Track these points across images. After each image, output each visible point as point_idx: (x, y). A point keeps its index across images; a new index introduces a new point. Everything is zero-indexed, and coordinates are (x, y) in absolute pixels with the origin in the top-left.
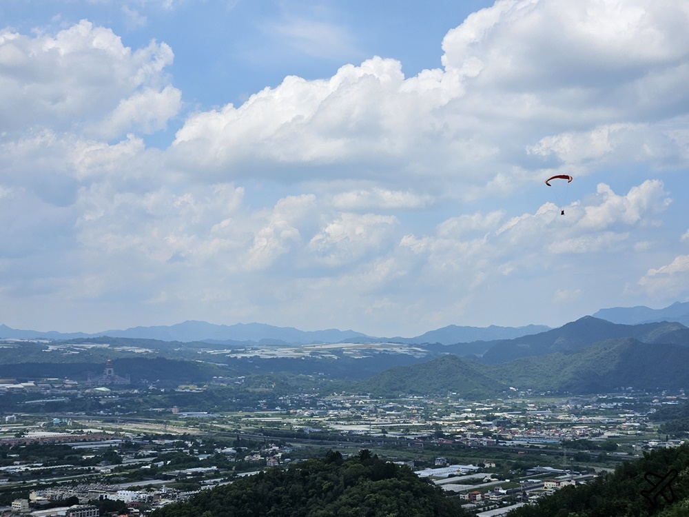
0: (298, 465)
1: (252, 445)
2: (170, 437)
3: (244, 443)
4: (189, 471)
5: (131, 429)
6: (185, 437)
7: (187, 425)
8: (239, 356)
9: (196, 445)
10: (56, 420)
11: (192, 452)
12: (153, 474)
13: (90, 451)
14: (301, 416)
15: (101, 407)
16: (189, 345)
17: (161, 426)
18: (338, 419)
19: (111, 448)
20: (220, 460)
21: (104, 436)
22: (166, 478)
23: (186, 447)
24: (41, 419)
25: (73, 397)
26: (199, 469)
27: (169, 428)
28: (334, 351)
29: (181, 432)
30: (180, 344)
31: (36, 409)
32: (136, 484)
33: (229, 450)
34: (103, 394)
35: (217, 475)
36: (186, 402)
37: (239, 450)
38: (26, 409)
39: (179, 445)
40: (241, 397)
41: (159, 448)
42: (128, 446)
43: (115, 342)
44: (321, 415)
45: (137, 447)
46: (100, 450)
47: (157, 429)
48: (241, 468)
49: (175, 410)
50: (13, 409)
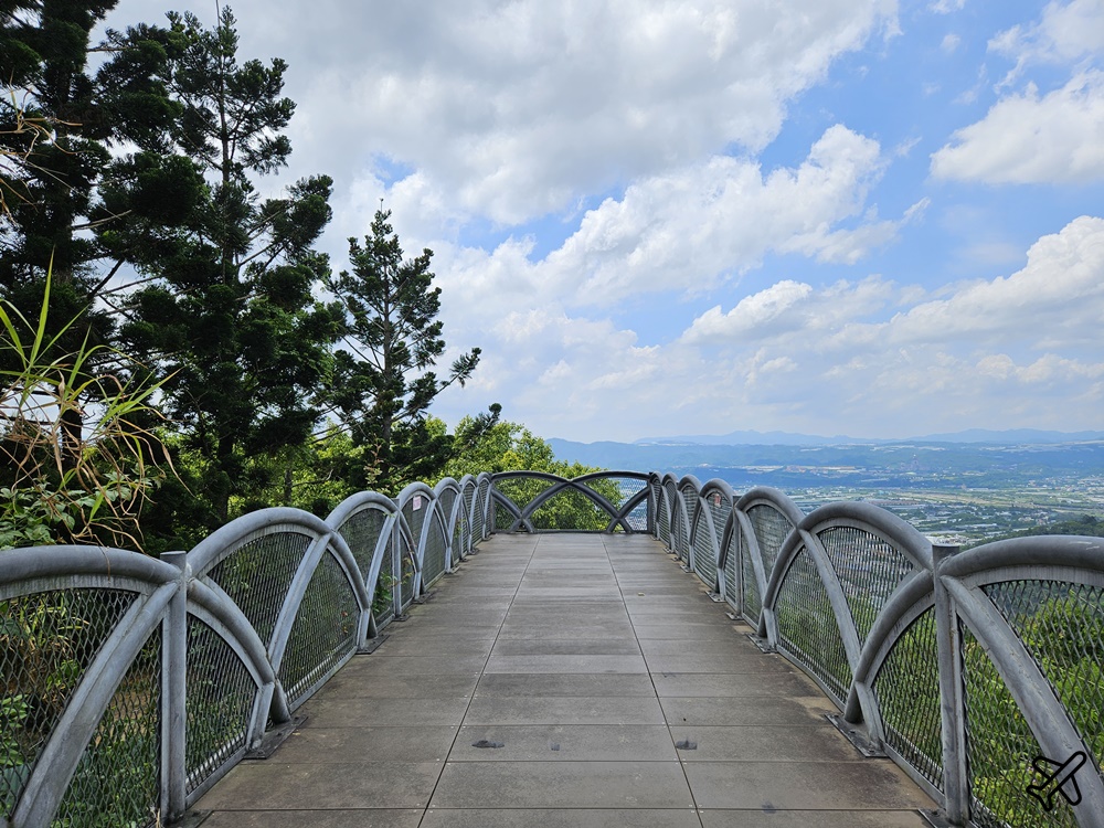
0: (1060, 525)
1: (1024, 510)
2: (961, 504)
3: (1018, 509)
4: (976, 526)
5: (934, 498)
6: (971, 504)
7: (973, 496)
8: (1012, 451)
9: (980, 509)
10: (881, 492)
11: (977, 514)
12: (948, 526)
13: (904, 511)
14: (1064, 491)
15: (911, 484)
16: (971, 444)
17: (954, 497)
18: (1096, 494)
19: (918, 510)
20: (1000, 520)
21: (913, 502)
22: (958, 530)
23: (973, 510)
24: (872, 491)
25: (892, 478)
26: (983, 525)
27: (960, 498)
28: (1090, 446)
29: (969, 501)
30: (966, 444)
31: (868, 485)
32: (936, 533)
33: (1006, 513)
34: (912, 476)
35: (996, 529)
36: (972, 482)
37: (1014, 514)
38: (861, 485)
39: (967, 509)
40: (1015, 479)
41: (953, 511)
42: (930, 509)
43: (918, 444)
44: (1081, 491)
45: (937, 509)
46: (911, 511)
47: (951, 499)
48: (1015, 526)
49: (963, 487)
50: (853, 485)
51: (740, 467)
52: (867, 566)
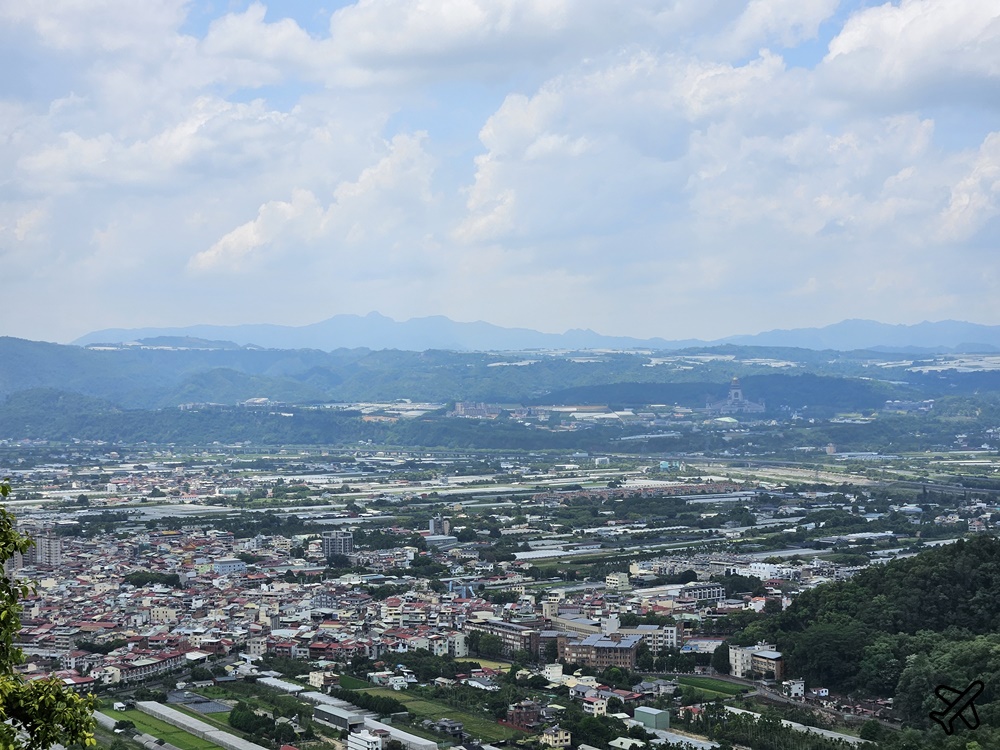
1: (946, 501)
2: (823, 488)
3: (932, 497)
4: (853, 537)
5: (772, 477)
6: (845, 488)
7: (848, 471)
8: (926, 370)
9: (862, 500)
10: (664, 464)
11: (855, 510)
12: (799, 540)
13: (710, 508)
15: (726, 445)
16: (849, 354)
17: (811, 473)
19: (740, 504)
20: (898, 523)
21: (728, 486)
22: (818, 546)
23: (847, 502)
24: (643, 462)
25: (686, 431)
26: (867, 535)
27: (822, 476)
29: (839, 480)
30: (836, 354)
31: (636, 447)
32: (776, 555)
33: (911, 507)
34: (728, 427)
35: (893, 542)
36: (847, 437)
37: (926, 508)
38: (622, 448)
39: (837, 499)
40: (928, 431)
41: (808, 504)
42: (765, 501)
43: (742, 352)
45: (778, 501)
46: (726, 506)
47: (804, 476)
48: (929, 534)
49: (830, 449)
50: (605, 448)
51: (345, 407)
52: (632, 637)
